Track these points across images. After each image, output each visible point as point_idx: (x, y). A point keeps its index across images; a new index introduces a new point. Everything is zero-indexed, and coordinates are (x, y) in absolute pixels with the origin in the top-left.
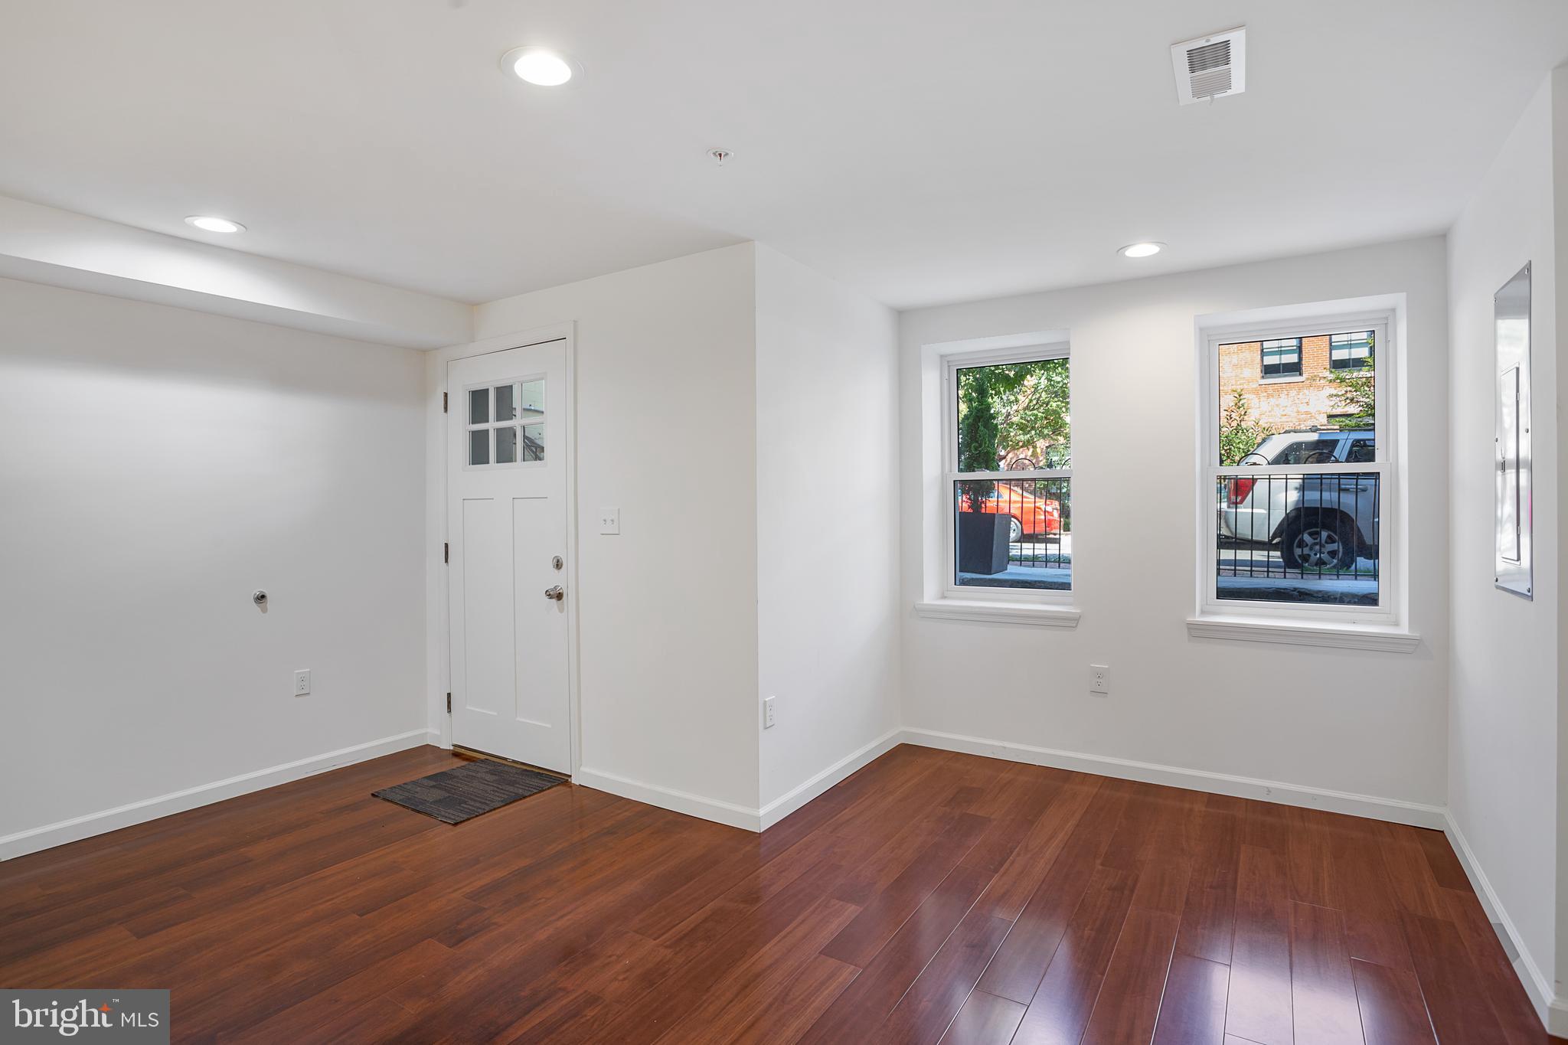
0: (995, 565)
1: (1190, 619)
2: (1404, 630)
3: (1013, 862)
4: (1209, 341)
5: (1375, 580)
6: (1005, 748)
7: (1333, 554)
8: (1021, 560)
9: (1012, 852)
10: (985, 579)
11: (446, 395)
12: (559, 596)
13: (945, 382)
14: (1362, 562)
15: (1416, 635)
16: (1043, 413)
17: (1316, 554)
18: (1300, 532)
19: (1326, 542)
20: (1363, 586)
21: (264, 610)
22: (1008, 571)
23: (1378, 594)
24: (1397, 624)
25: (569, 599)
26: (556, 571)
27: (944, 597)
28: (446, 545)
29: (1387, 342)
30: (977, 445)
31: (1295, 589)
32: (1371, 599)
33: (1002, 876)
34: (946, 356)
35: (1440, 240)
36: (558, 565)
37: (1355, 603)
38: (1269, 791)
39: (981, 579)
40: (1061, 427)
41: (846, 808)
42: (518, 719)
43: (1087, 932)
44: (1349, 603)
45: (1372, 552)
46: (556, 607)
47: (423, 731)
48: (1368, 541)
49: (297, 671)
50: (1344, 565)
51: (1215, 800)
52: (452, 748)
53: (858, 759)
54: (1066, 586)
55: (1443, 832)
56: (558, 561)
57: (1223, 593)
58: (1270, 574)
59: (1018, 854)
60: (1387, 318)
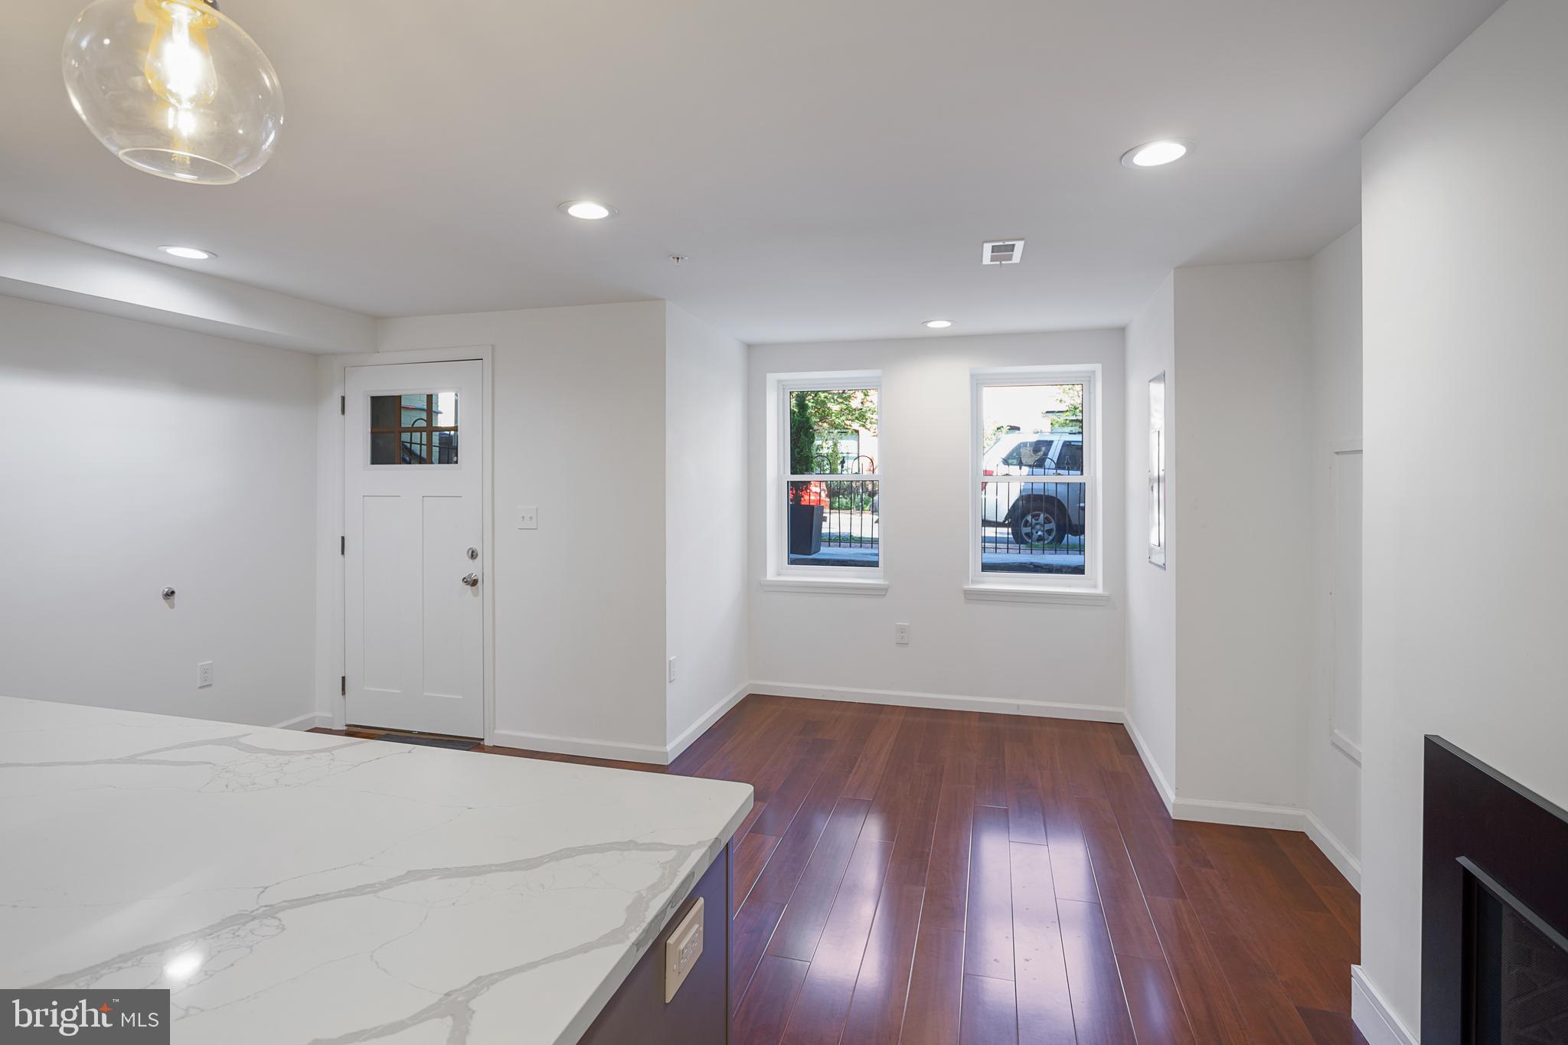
0: (813, 549)
1: (966, 587)
2: (1100, 591)
3: (859, 767)
4: (977, 384)
5: (1080, 554)
6: (832, 691)
7: (1049, 532)
8: (839, 540)
9: (856, 760)
10: (807, 559)
11: (343, 398)
12: (474, 583)
13: (781, 402)
14: (1072, 539)
15: (1107, 593)
16: (813, 403)
17: (1037, 532)
18: (1024, 515)
19: (1044, 523)
20: (1072, 559)
21: (172, 606)
22: (821, 552)
23: (1084, 566)
24: (1095, 587)
25: (486, 586)
26: (471, 561)
27: (779, 574)
28: (343, 538)
29: (1090, 393)
30: (799, 450)
31: (1031, 563)
32: (1079, 570)
33: (855, 774)
34: (782, 381)
35: (1121, 331)
36: (473, 555)
37: (1070, 573)
38: (1018, 707)
39: (804, 559)
40: (828, 415)
41: (725, 743)
42: (425, 694)
43: (919, 801)
44: (1066, 573)
45: (1080, 530)
46: (470, 591)
47: (310, 715)
48: (1075, 521)
49: (200, 664)
50: (1056, 543)
51: (982, 716)
52: (345, 728)
53: (717, 712)
54: (875, 564)
55: (1122, 724)
56: (473, 552)
57: (987, 567)
58: (1010, 551)
59: (862, 761)
60: (1090, 377)
